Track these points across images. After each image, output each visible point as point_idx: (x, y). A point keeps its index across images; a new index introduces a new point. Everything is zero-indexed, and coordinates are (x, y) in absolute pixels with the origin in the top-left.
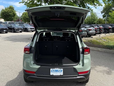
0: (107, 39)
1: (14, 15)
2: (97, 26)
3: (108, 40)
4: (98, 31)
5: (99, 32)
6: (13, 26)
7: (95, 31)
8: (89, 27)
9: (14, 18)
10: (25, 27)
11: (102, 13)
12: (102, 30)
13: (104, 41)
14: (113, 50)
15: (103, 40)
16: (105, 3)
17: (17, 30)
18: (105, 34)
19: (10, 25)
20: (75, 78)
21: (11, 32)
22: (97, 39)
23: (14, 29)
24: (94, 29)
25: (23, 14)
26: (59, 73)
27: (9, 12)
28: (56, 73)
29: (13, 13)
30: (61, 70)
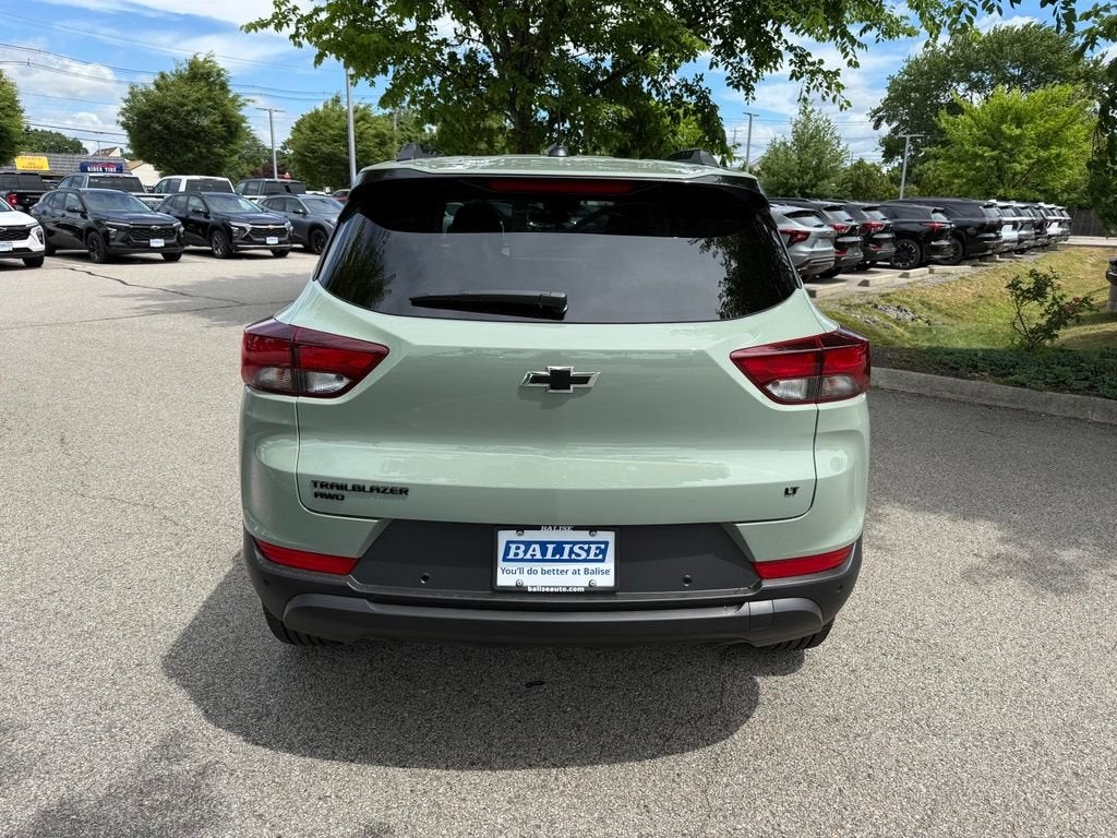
0: (918, 306)
1: (232, 129)
2: (850, 210)
3: (925, 314)
4: (853, 244)
5: (859, 255)
6: (219, 207)
7: (838, 245)
8: (790, 215)
9: (234, 152)
10: (310, 220)
11: (877, 127)
12: (879, 243)
13: (897, 321)
14: (983, 378)
15: (893, 314)
16: (932, 18)
17: (248, 240)
18: (901, 272)
19: (195, 202)
20: (730, 612)
21: (209, 254)
22: (849, 307)
23: (225, 229)
24: (826, 229)
25: (298, 129)
26: (575, 572)
27: (189, 112)
28: (544, 572)
29: (218, 119)
30: (593, 547)
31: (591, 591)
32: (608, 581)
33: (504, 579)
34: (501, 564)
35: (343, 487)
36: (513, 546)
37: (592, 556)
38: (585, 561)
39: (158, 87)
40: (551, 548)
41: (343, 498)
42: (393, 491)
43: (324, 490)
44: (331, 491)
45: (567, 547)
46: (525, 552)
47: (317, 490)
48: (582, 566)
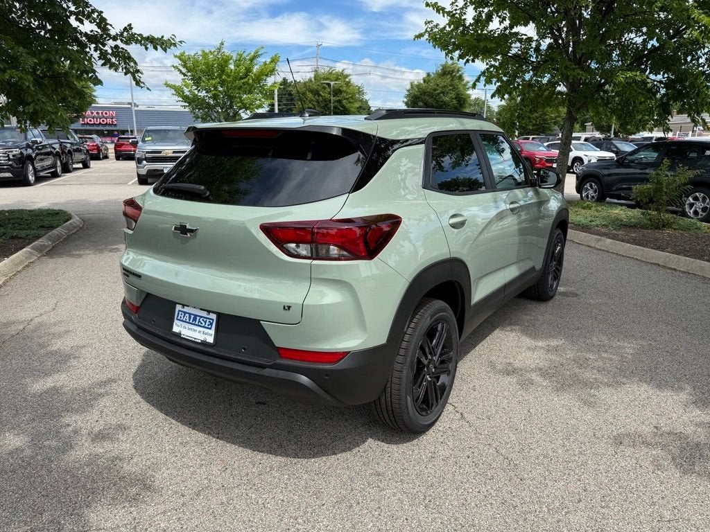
1: (461, 102)
26: (199, 332)
27: (439, 94)
28: (188, 329)
29: (454, 96)
30: (208, 320)
31: (204, 343)
34: (176, 321)
37: (206, 326)
38: (204, 327)
39: (425, 81)
48: (202, 329)
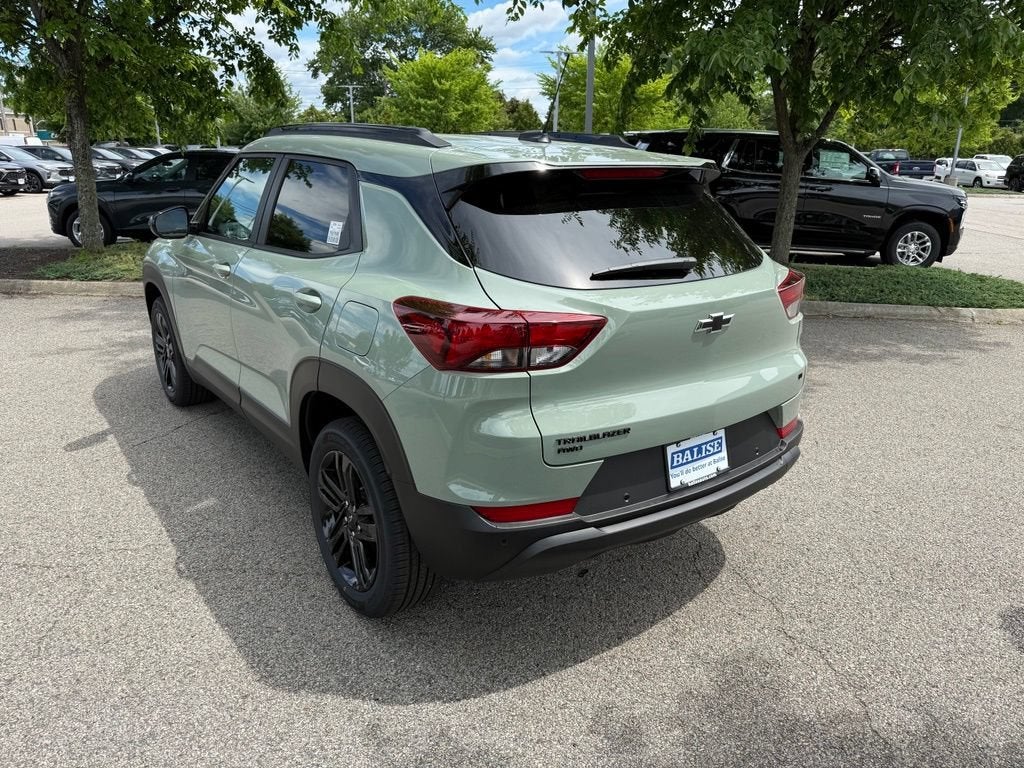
26: (710, 464)
28: (695, 469)
30: (716, 442)
31: (720, 474)
32: (724, 465)
33: (674, 483)
34: (672, 472)
35: (582, 439)
36: (675, 456)
37: (716, 450)
38: (713, 454)
40: (695, 450)
41: (581, 448)
42: (619, 432)
43: (567, 446)
44: (570, 445)
45: (704, 447)
46: (683, 458)
47: (560, 447)
48: (711, 459)
